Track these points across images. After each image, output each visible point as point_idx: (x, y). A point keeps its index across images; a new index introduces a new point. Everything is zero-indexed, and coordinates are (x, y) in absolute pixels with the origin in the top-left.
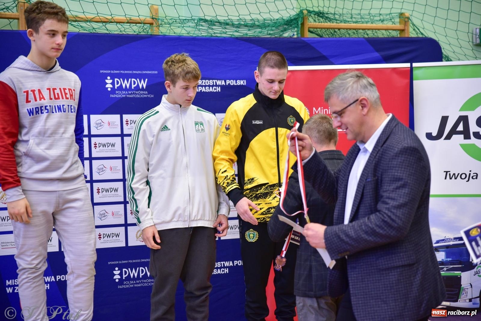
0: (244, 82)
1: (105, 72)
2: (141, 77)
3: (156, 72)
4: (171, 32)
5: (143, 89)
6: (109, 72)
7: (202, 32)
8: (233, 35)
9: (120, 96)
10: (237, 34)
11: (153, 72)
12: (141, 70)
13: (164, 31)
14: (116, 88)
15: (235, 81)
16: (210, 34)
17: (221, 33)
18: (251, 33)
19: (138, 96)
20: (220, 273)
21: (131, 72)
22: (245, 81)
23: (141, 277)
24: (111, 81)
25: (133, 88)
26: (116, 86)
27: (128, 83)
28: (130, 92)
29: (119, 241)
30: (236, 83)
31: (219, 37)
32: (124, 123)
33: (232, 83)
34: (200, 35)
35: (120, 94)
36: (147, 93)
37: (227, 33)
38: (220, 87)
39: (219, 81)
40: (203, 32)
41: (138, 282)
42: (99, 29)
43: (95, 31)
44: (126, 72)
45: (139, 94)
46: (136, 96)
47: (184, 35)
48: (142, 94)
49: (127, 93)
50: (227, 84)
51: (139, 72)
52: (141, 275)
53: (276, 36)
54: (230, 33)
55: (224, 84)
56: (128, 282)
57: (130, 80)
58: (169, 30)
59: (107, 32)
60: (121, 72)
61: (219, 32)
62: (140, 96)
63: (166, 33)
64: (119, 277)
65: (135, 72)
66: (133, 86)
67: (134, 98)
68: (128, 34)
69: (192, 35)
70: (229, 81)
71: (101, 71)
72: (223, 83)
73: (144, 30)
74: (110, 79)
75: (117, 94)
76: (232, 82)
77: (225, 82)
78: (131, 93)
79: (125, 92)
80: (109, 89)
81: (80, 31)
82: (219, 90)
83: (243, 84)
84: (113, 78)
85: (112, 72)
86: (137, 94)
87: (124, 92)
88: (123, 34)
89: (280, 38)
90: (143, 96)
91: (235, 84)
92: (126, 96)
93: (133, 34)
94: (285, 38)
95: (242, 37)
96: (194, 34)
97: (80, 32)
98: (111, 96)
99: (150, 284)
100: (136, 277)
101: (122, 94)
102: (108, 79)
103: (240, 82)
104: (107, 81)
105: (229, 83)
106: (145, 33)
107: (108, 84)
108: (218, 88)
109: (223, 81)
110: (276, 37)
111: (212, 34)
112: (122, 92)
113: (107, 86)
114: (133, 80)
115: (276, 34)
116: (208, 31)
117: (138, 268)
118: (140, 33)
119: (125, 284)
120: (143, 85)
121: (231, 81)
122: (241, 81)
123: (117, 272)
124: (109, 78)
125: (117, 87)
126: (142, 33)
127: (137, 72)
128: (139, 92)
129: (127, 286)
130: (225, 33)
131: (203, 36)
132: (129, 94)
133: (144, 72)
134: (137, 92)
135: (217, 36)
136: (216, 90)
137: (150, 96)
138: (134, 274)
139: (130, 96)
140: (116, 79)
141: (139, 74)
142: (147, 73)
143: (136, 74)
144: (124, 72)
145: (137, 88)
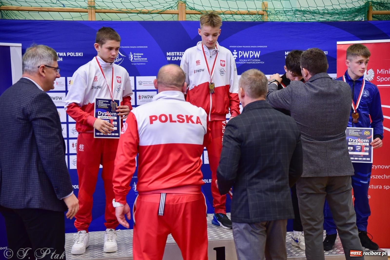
1: (233, 47)
2: (256, 50)
3: (266, 47)
5: (257, 58)
6: (235, 47)
7: (298, 19)
8: (319, 20)
9: (242, 63)
10: (321, 20)
11: (264, 47)
12: (257, 45)
18: (331, 19)
19: (254, 63)
21: (249, 47)
22: (327, 52)
24: (236, 53)
27: (247, 54)
28: (248, 60)
31: (310, 21)
34: (297, 21)
35: (242, 62)
36: (260, 60)
37: (315, 19)
43: (228, 20)
44: (246, 47)
45: (254, 62)
46: (252, 63)
48: (256, 61)
49: (246, 60)
51: (255, 47)
54: (317, 19)
57: (249, 52)
58: (276, 18)
59: (234, 20)
60: (243, 46)
61: (310, 18)
62: (255, 63)
63: (273, 20)
65: (252, 47)
66: (251, 56)
67: (251, 64)
69: (291, 21)
71: (230, 47)
73: (257, 18)
74: (236, 52)
75: (240, 61)
78: (250, 61)
80: (235, 58)
84: (237, 51)
85: (237, 47)
86: (253, 61)
87: (245, 60)
88: (245, 21)
89: (352, 21)
90: (257, 63)
93: (251, 21)
95: (326, 22)
101: (244, 62)
102: (234, 52)
107: (234, 55)
110: (349, 21)
111: (304, 20)
112: (243, 60)
114: (251, 52)
115: (350, 19)
120: (257, 56)
125: (240, 57)
126: (257, 21)
127: (254, 47)
128: (255, 60)
131: (299, 21)
132: (248, 61)
133: (258, 47)
134: (253, 60)
137: (262, 63)
139: (249, 63)
141: (255, 48)
142: (260, 48)
143: (253, 48)
144: (245, 47)
145: (253, 58)
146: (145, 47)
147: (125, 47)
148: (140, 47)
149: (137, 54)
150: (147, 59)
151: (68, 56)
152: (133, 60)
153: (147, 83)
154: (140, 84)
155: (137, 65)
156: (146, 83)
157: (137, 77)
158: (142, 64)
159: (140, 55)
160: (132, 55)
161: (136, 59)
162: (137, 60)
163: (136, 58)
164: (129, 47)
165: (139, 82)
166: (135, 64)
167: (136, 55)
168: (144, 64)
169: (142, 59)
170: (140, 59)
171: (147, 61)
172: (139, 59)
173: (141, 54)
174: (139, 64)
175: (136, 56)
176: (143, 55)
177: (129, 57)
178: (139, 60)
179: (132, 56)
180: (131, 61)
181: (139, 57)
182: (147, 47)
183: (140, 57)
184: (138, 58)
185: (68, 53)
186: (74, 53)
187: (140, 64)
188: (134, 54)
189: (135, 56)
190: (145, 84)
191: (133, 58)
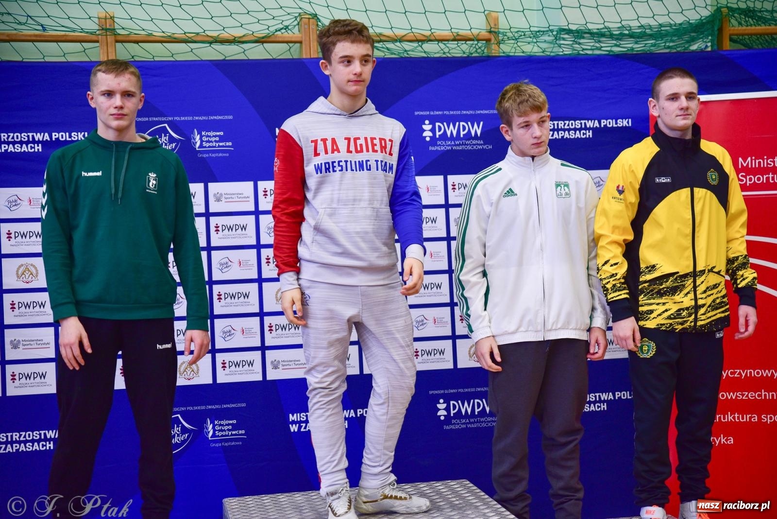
0: (628, 122)
1: (421, 113)
2: (473, 119)
4: (517, 51)
5: (476, 137)
6: (428, 113)
7: (564, 49)
8: (612, 51)
9: (443, 148)
10: (616, 50)
11: (491, 112)
12: (474, 109)
13: (508, 49)
14: (437, 136)
15: (614, 120)
16: (577, 52)
17: (593, 50)
18: (638, 47)
19: (469, 148)
20: (594, 410)
21: (459, 112)
22: (630, 120)
23: (476, 413)
24: (430, 127)
25: (462, 136)
26: (438, 134)
27: (454, 129)
28: (457, 142)
29: (443, 360)
30: (616, 123)
31: (590, 55)
32: (450, 187)
33: (610, 124)
34: (561, 53)
36: (482, 142)
37: (603, 49)
38: (591, 131)
39: (590, 121)
40: (566, 48)
41: (472, 420)
42: (413, 51)
43: (408, 54)
44: (452, 113)
45: (470, 145)
46: (466, 148)
47: (537, 54)
48: (475, 145)
49: (453, 143)
50: (602, 126)
51: (471, 112)
52: (477, 411)
53: (679, 49)
54: (607, 47)
55: (598, 126)
56: (458, 421)
57: (457, 123)
58: (515, 48)
59: (425, 55)
60: (445, 112)
61: (589, 48)
62: (472, 147)
63: (510, 52)
64: (445, 413)
65: (465, 112)
66: (462, 133)
67: (463, 150)
68: (454, 57)
69: (548, 54)
70: (605, 121)
71: (416, 113)
72: (597, 124)
73: (477, 49)
74: (429, 124)
75: (440, 145)
76: (610, 122)
77: (600, 123)
78: (460, 143)
79: (451, 143)
80: (428, 139)
81: (385, 55)
82: (589, 136)
83: (627, 125)
84: (432, 123)
85: (432, 113)
86: (468, 145)
87: (449, 143)
88: (448, 57)
89: (684, 53)
90: (477, 147)
91: (615, 126)
92: (452, 148)
93: (461, 57)
94: (693, 52)
95: (626, 54)
96: (551, 52)
97: (386, 57)
98: (431, 148)
99: (489, 424)
100: (469, 414)
101: (447, 145)
102: (425, 124)
103: (623, 122)
104: (424, 127)
105: (605, 124)
106: (479, 53)
107: (425, 131)
108: (589, 132)
109: (596, 121)
110: (678, 52)
111: (579, 51)
112: (445, 143)
113: (425, 134)
114: (462, 123)
115: (679, 47)
116: (573, 47)
117: (472, 401)
118: (472, 54)
119: (454, 424)
120: (476, 131)
121: (608, 121)
122: (624, 120)
123: (442, 406)
124: (427, 122)
126: (474, 55)
127: (468, 113)
128: (471, 142)
129: (457, 427)
130: (600, 49)
131: (566, 54)
132: (455, 145)
133: (479, 112)
134: (467, 142)
135: (587, 54)
136: (585, 136)
137: (487, 147)
138: (466, 409)
139: (458, 148)
140: (437, 124)
141: (471, 115)
142: (482, 114)
143: (467, 115)
144: (448, 112)
145: (468, 136)
146: (226, 117)
147: (183, 119)
148: (215, 118)
149: (209, 134)
150: (231, 144)
151: (54, 139)
152: (201, 146)
153: (232, 196)
154: (218, 200)
155: (210, 157)
156: (230, 197)
157: (210, 185)
158: (220, 155)
159: (215, 136)
160: (199, 135)
161: (208, 145)
162: (209, 147)
163: (207, 142)
164: (190, 118)
165: (215, 195)
166: (205, 156)
167: (208, 136)
168: (225, 155)
169: (221, 144)
170: (217, 145)
171: (233, 149)
172: (214, 145)
173: (218, 133)
174: (214, 155)
175: (208, 138)
176: (222, 134)
177: (193, 140)
178: (215, 147)
179: (198, 138)
180: (197, 149)
181: (213, 139)
182: (231, 117)
183: (217, 139)
184: (213, 142)
185: (53, 134)
186: (67, 134)
187: (217, 155)
188: (203, 133)
189: (205, 139)
190: (228, 200)
191: (202, 141)
